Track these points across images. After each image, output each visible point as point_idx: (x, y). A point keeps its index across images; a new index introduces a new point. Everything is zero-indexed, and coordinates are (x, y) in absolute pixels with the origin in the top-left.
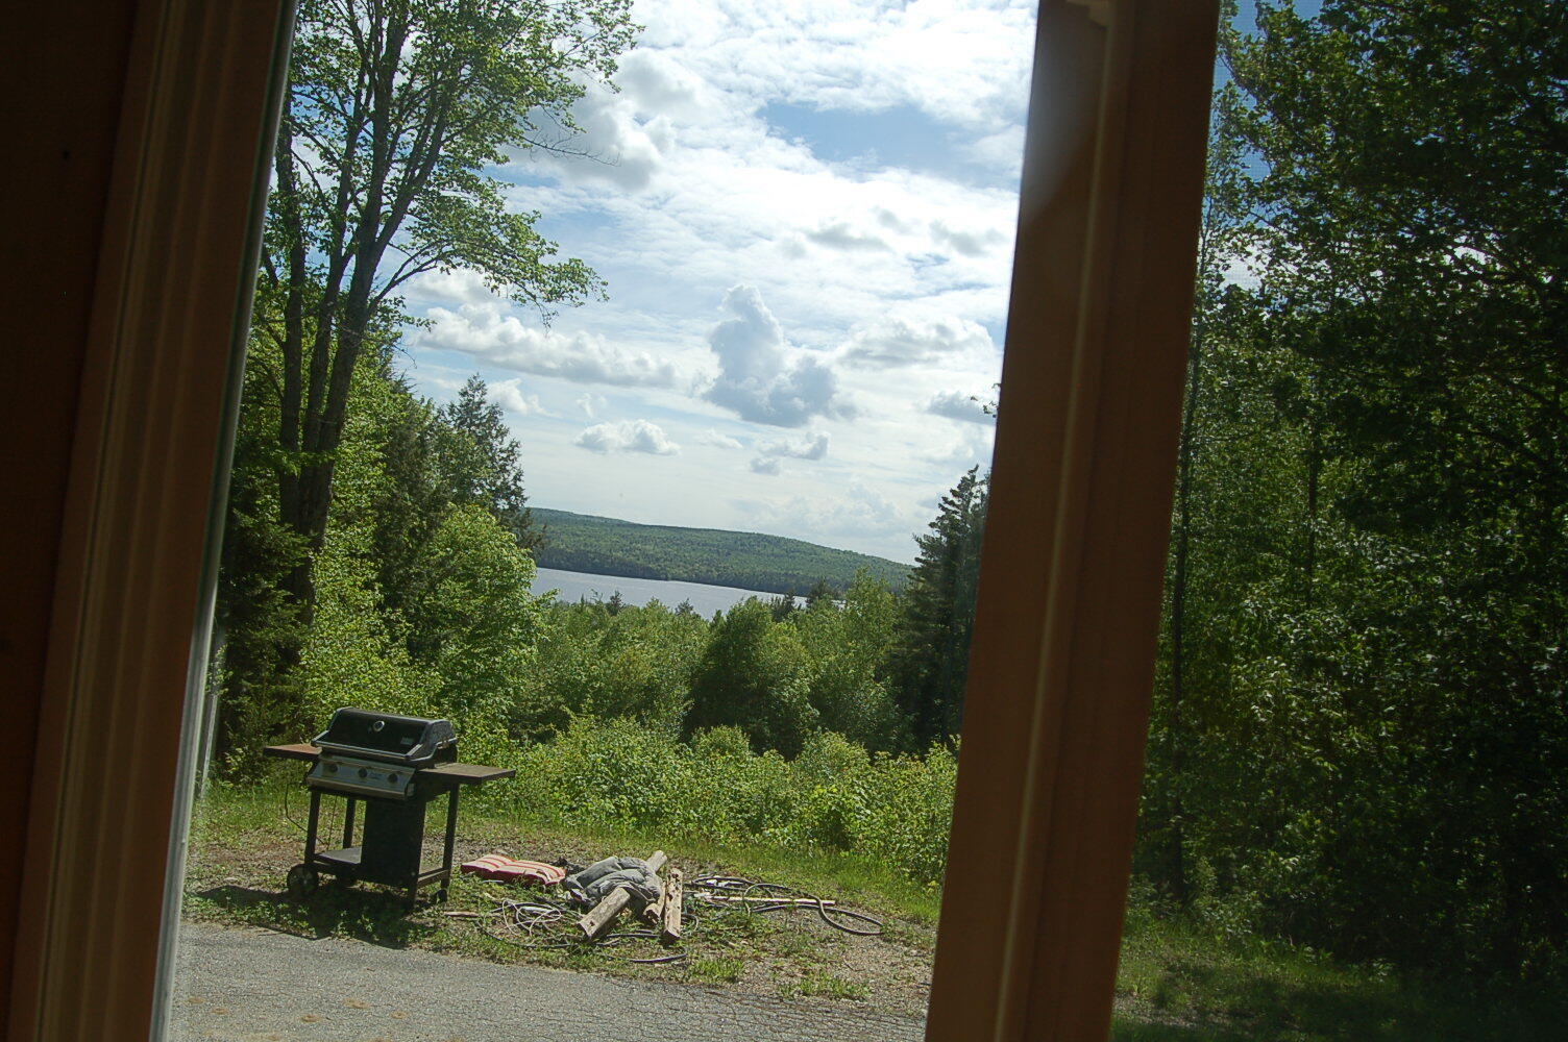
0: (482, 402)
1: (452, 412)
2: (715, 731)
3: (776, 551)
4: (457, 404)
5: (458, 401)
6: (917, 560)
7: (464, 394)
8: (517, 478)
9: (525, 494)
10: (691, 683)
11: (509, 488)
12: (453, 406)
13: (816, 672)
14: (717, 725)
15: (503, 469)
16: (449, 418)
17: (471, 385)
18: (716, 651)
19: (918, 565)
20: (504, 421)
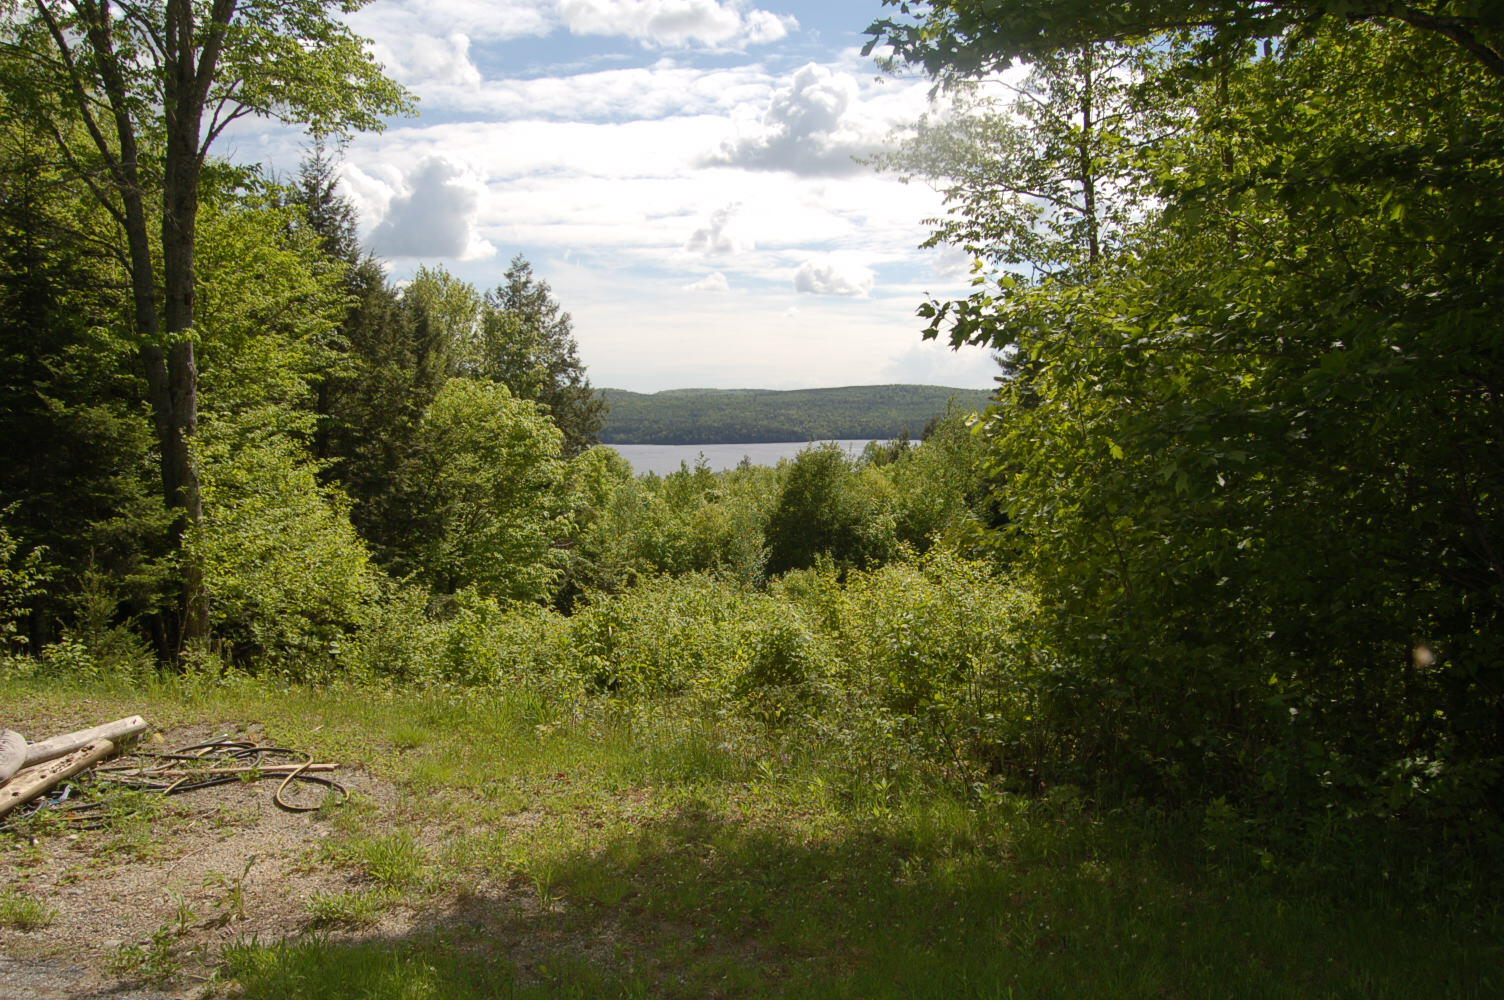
0: (528, 282)
1: (501, 295)
2: (788, 576)
3: (915, 399)
4: (503, 286)
5: (506, 283)
6: (997, 379)
7: (509, 276)
8: (572, 350)
9: (582, 365)
10: (766, 532)
11: (564, 361)
12: (500, 289)
13: (904, 506)
14: (789, 570)
15: (558, 344)
16: (498, 302)
17: (515, 265)
18: (791, 497)
19: (998, 385)
20: (552, 296)
